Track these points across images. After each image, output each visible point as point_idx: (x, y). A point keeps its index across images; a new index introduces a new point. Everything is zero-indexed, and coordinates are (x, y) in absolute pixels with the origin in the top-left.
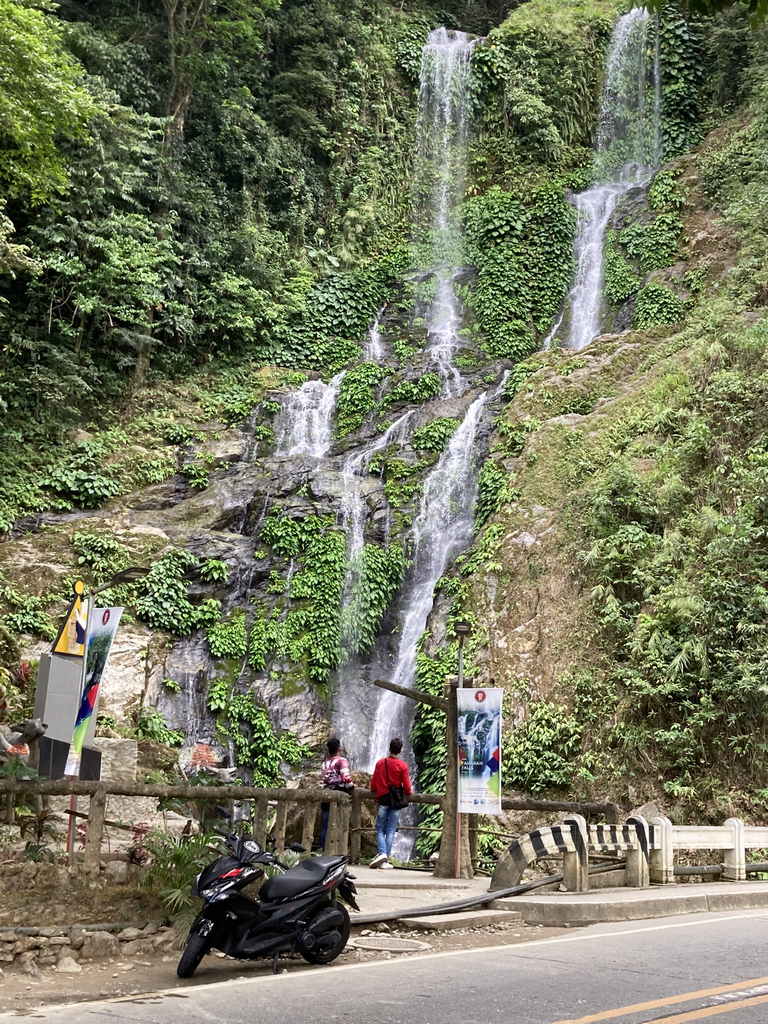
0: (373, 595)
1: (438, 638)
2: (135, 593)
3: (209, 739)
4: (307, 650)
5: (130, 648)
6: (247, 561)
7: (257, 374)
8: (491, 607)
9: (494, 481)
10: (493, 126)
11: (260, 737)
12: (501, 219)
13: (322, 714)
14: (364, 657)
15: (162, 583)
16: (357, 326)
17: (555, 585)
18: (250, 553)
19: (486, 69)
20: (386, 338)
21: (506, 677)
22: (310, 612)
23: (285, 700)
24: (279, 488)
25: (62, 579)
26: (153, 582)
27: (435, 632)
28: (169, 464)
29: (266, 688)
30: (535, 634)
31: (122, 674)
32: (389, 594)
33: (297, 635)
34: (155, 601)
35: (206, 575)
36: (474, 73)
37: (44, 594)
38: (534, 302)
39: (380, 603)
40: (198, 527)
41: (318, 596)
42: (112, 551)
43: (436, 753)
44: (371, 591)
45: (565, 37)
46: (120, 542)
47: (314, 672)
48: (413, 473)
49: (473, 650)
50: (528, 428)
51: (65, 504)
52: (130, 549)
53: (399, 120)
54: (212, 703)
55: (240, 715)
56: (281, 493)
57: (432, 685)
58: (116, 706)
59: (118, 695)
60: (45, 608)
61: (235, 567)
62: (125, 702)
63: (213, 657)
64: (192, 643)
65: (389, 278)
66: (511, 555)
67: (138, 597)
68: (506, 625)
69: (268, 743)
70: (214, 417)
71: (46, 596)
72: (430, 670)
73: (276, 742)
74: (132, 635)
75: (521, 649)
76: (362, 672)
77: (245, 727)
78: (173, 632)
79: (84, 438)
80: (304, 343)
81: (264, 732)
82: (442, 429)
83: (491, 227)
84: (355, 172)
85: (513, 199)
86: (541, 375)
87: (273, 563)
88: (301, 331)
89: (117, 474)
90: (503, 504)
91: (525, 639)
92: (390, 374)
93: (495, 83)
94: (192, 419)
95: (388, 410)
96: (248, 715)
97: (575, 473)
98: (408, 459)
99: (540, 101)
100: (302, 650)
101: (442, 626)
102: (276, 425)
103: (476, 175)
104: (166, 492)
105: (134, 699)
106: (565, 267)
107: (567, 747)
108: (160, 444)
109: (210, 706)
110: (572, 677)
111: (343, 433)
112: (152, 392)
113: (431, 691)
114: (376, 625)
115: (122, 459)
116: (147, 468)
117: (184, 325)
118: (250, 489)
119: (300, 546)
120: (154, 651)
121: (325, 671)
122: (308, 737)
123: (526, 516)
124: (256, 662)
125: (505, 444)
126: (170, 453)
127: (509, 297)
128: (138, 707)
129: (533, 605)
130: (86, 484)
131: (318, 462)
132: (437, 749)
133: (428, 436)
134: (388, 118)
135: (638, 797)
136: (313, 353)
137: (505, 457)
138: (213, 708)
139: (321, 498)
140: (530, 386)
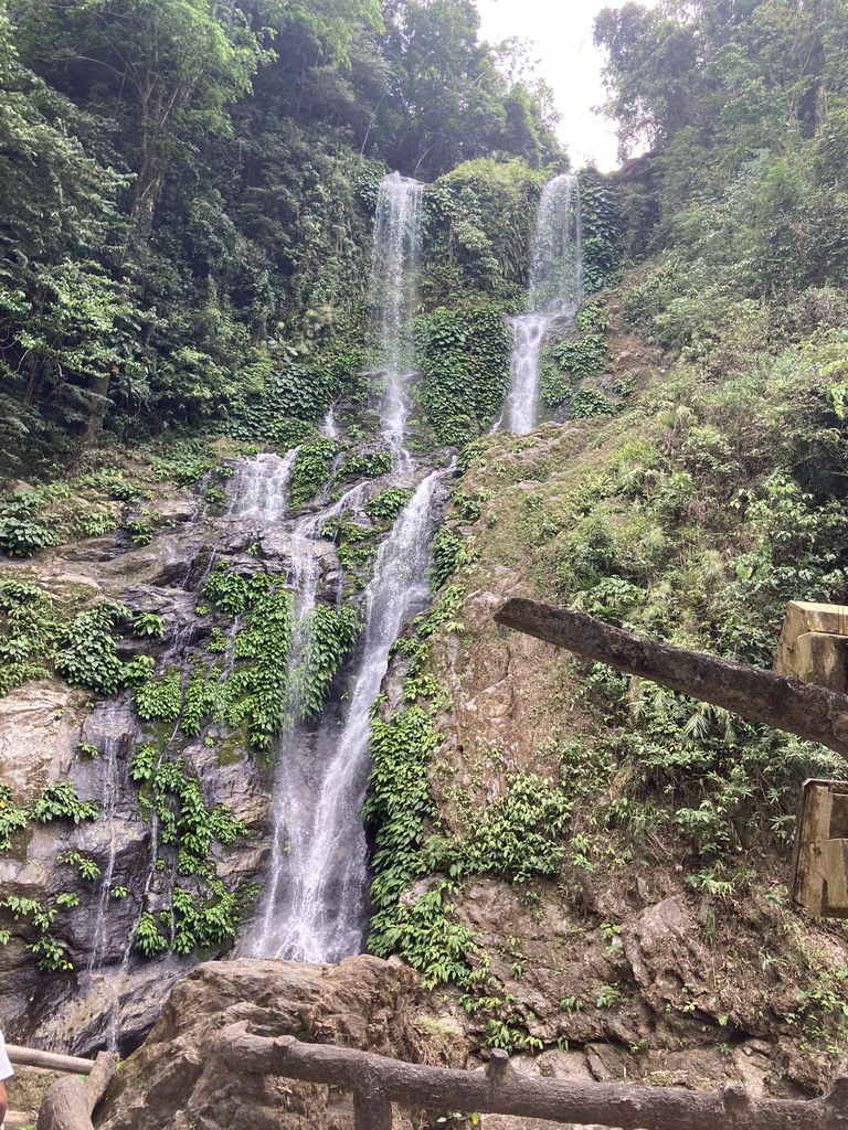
0: (323, 657)
1: (394, 702)
2: (55, 645)
3: (130, 812)
4: (249, 715)
5: (42, 705)
6: (187, 617)
7: (212, 445)
8: (452, 668)
9: (450, 545)
10: (438, 257)
11: (189, 812)
12: (447, 331)
13: (261, 786)
14: (310, 724)
15: (88, 635)
16: (312, 409)
17: (528, 644)
18: (190, 609)
19: (434, 206)
20: (338, 424)
21: (476, 744)
22: (254, 673)
23: (221, 770)
24: (226, 546)
26: (78, 633)
27: (391, 694)
28: (112, 518)
29: (198, 755)
30: (507, 696)
31: (28, 735)
32: (341, 659)
33: (237, 698)
34: (78, 655)
35: (140, 629)
36: (424, 209)
38: (478, 402)
39: (330, 666)
40: (136, 583)
41: (263, 656)
42: (32, 597)
43: (392, 833)
44: (321, 652)
45: (503, 186)
46: (43, 588)
47: (254, 739)
48: (367, 538)
49: (434, 715)
50: (482, 498)
52: (54, 596)
53: (357, 243)
54: (135, 771)
55: (168, 786)
56: (228, 549)
57: (388, 753)
58: (17, 772)
59: (21, 759)
62: (29, 768)
63: (141, 720)
64: (117, 704)
65: (344, 373)
66: (474, 616)
67: (58, 650)
68: (473, 687)
69: (198, 819)
70: (165, 479)
72: (386, 736)
73: (207, 817)
74: (47, 691)
75: (492, 713)
76: (307, 741)
77: (173, 800)
78: (97, 690)
79: (23, 489)
81: (194, 806)
82: (397, 498)
83: (438, 337)
85: (457, 316)
86: (494, 452)
87: (216, 620)
88: (258, 410)
89: (52, 524)
90: (462, 566)
91: (496, 702)
92: (345, 449)
93: (442, 219)
94: (141, 480)
95: (342, 481)
96: (176, 786)
97: (538, 534)
98: (362, 525)
99: (482, 234)
100: (242, 714)
101: (399, 689)
102: (228, 489)
103: (424, 296)
104: (107, 546)
105: (41, 765)
106: (505, 374)
107: (554, 828)
108: (104, 499)
109: (132, 776)
110: (556, 744)
111: (296, 501)
112: (102, 452)
113: (387, 760)
114: (325, 691)
115: (60, 510)
116: (87, 520)
117: (140, 388)
118: (197, 545)
119: (246, 605)
120: (71, 711)
121: (267, 738)
122: (244, 814)
123: (488, 576)
124: (190, 726)
125: (460, 513)
126: (113, 507)
127: (455, 395)
128: (44, 774)
129: (504, 665)
130: (17, 532)
131: (269, 524)
132: (394, 827)
133: (383, 504)
134: (346, 239)
135: (651, 892)
136: (269, 431)
137: (460, 525)
138: (136, 777)
139: (271, 557)
140: (483, 461)
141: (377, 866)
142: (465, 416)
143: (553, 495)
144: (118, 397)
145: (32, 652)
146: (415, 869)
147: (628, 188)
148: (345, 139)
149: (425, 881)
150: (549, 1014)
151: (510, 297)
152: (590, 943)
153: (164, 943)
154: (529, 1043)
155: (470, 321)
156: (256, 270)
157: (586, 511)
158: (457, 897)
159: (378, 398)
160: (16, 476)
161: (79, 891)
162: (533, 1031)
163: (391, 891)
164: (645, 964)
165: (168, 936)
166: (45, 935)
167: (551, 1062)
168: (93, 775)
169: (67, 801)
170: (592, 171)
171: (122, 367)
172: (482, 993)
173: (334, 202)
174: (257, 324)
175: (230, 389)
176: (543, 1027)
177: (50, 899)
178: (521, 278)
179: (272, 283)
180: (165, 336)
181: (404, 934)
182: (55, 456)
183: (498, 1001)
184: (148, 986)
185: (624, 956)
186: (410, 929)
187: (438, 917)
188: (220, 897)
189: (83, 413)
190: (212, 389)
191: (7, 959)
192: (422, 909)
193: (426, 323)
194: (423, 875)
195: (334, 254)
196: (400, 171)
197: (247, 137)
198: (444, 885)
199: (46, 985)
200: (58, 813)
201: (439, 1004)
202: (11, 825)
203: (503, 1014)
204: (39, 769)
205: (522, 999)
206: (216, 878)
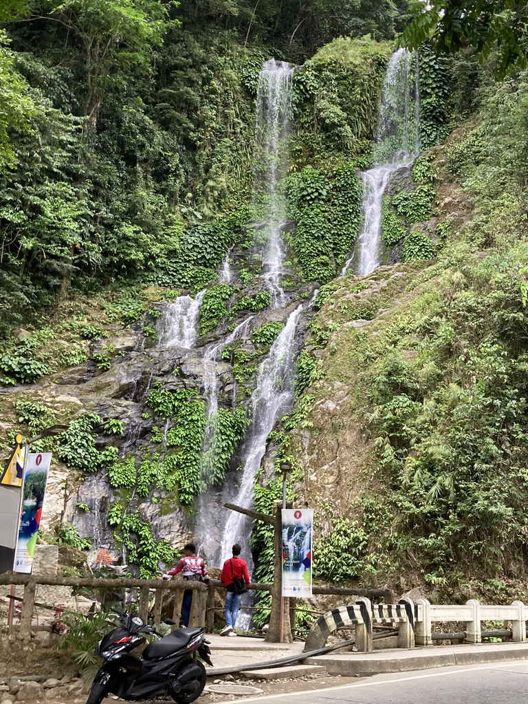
0: (224, 444)
1: (269, 474)
2: (58, 442)
3: (109, 545)
4: (178, 482)
5: (54, 481)
6: (137, 420)
7: (145, 292)
8: (305, 452)
9: (308, 365)
10: (307, 126)
11: (144, 544)
12: (312, 188)
13: (187, 527)
14: (217, 487)
15: (77, 436)
16: (214, 259)
17: (349, 437)
18: (139, 414)
19: (302, 87)
20: (233, 268)
21: (316, 501)
22: (180, 456)
23: (162, 517)
24: (159, 370)
25: (7, 432)
26: (71, 434)
27: (267, 469)
28: (84, 353)
29: (149, 509)
30: (336, 471)
32: (236, 444)
33: (171, 472)
34: (72, 448)
35: (108, 429)
36: (294, 90)
38: (335, 244)
39: (228, 449)
40: (103, 397)
41: (186, 444)
42: (42, 413)
43: (267, 555)
44: (223, 441)
45: (355, 65)
46: (48, 407)
47: (182, 498)
48: (252, 360)
49: (293, 482)
50: (330, 329)
51: (10, 380)
52: (55, 412)
53: (244, 120)
54: (111, 519)
55: (131, 528)
56: (161, 373)
57: (265, 507)
59: (46, 513)
61: (128, 424)
62: (50, 519)
63: (112, 487)
65: (236, 227)
66: (319, 417)
67: (60, 445)
68: (316, 464)
69: (150, 548)
70: (115, 320)
72: (263, 496)
73: (156, 547)
74: (56, 472)
75: (326, 481)
76: (216, 498)
77: (134, 537)
78: (85, 470)
79: (24, 335)
80: (178, 270)
81: (147, 540)
82: (272, 330)
83: (305, 193)
84: (213, 155)
85: (320, 174)
86: (340, 293)
87: (155, 422)
88: (176, 262)
89: (47, 360)
90: (314, 381)
91: (329, 475)
92: (237, 291)
93: (308, 97)
94: (99, 322)
95: (235, 317)
96: (136, 528)
97: (363, 360)
98: (249, 350)
99: (339, 109)
100: (174, 482)
101: (271, 465)
102: (158, 327)
103: (296, 158)
104: (81, 372)
105: (57, 517)
106: (356, 221)
107: (356, 550)
108: (76, 339)
109: (109, 522)
110: (361, 501)
111: (205, 331)
112: (72, 304)
114: (226, 465)
115: (50, 350)
116: (68, 356)
117: (95, 257)
118: (140, 370)
119: (174, 410)
120: (70, 483)
121: (190, 497)
122: (178, 543)
123: (330, 389)
124: (142, 491)
125: (315, 340)
126: (84, 345)
127: (318, 240)
128: (59, 522)
129: (335, 451)
130: (25, 367)
131: (186, 351)
132: (268, 551)
133: (263, 334)
134: (236, 120)
135: (407, 585)
136: (184, 277)
137: (315, 349)
138: (111, 523)
139: (188, 377)
140: (332, 300)
141: (259, 574)
142: (324, 257)
143: (375, 330)
144: (81, 265)
145: (45, 447)
155: (330, 178)
156: (170, 154)
159: (261, 244)
160: (19, 326)
168: (87, 523)
169: (73, 538)
173: (226, 92)
174: (172, 195)
175: (156, 250)
182: (42, 310)
189: (59, 279)
190: (144, 252)
193: (297, 181)
195: (226, 132)
196: (275, 57)
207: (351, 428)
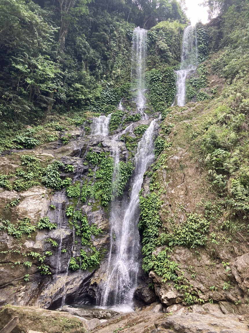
0: (123, 178)
1: (147, 191)
2: (41, 175)
3: (66, 226)
4: (101, 196)
5: (38, 193)
6: (81, 166)
7: (85, 114)
8: (165, 180)
9: (161, 142)
10: (152, 53)
11: (84, 226)
12: (156, 76)
13: (106, 218)
14: (120, 198)
15: (51, 172)
16: (115, 102)
17: (191, 171)
18: (82, 163)
19: (151, 37)
20: (124, 106)
21: (175, 204)
22: (102, 183)
23: (93, 213)
24: (92, 143)
25: (15, 169)
26: (48, 171)
27: (145, 189)
28: (57, 136)
29: (86, 208)
30: (185, 188)
31: (35, 203)
32: (128, 178)
33: (97, 190)
34: (48, 178)
35: (67, 170)
36: (148, 38)
37: (9, 174)
38: (166, 97)
39: (125, 180)
40: (65, 156)
41: (105, 177)
42: (34, 160)
44: (122, 176)
45: (172, 29)
46: (37, 157)
47: (103, 203)
48: (134, 140)
49: (160, 195)
50: (171, 126)
51: (20, 147)
52: (40, 160)
53: (127, 50)
54: (67, 213)
55: (77, 218)
56: (92, 145)
57: (146, 207)
58: (31, 214)
59: (33, 210)
60: (8, 179)
61: (77, 167)
62: (35, 213)
63: (68, 197)
64: (61, 193)
65: (124, 90)
66: (171, 163)
67: (42, 176)
68: (173, 186)
69: (87, 228)
70: (72, 124)
71: (9, 175)
72: (145, 202)
73: (90, 227)
74: (40, 189)
75: (180, 194)
77: (79, 222)
78: (55, 188)
79: (29, 128)
80: (100, 106)
81: (86, 224)
82: (143, 128)
83: (153, 78)
84: (115, 61)
85: (159, 71)
87: (90, 166)
88: (99, 102)
89: (38, 138)
90: (166, 148)
91: (181, 190)
92: (126, 113)
93: (153, 41)
94: (65, 125)
95: (126, 123)
96: (80, 218)
97: (191, 137)
98: (133, 136)
99: (166, 45)
100: (99, 195)
101: (148, 187)
102: (91, 127)
103: (148, 66)
104: (55, 145)
105: (39, 212)
106: (175, 89)
107: (203, 230)
108: (53, 130)
110: (203, 203)
111: (112, 130)
112: (53, 117)
113: (146, 209)
114: (124, 188)
115: (41, 134)
116: (49, 137)
117: (63, 96)
118: (83, 144)
119: (99, 162)
120: (47, 195)
121: (107, 203)
122: (101, 226)
123: (175, 151)
124: (83, 199)
125: (164, 131)
126: (57, 133)
127: (160, 96)
128: (40, 214)
129: (183, 179)
130: (28, 141)
131: (104, 137)
132: (149, 230)
133: (139, 130)
134: (124, 49)
135: (239, 252)
136: (102, 109)
137: (164, 135)
138: (67, 215)
139: (105, 147)
140: (171, 115)
141: (144, 243)
142: (163, 102)
143: (195, 124)
144: (57, 99)
145: (34, 177)
146: (157, 244)
147: (212, 28)
148: (122, 17)
149: (160, 247)
150: (206, 291)
151: (175, 65)
152: (218, 268)
153: (78, 266)
154: (199, 301)
155: (163, 73)
156: (96, 59)
157: (207, 129)
158: (171, 253)
159: (135, 97)
160: (27, 124)
161: (52, 251)
162: (200, 297)
163: (149, 250)
164: (240, 276)
165: (79, 264)
166: (43, 264)
167: (208, 307)
168: (54, 215)
169: (47, 223)
170: (200, 23)
171: (57, 90)
172: (182, 284)
173: (120, 37)
174: (97, 76)
175: (90, 96)
176: (204, 296)
177: (43, 253)
178: (178, 59)
179: (101, 63)
180: (70, 80)
181: (155, 264)
182: (39, 118)
183: (188, 287)
184: (74, 280)
185: (231, 273)
186: (156, 263)
187: (166, 259)
188: (95, 252)
189: (46, 104)
190: (85, 96)
191: (32, 271)
192: (160, 257)
193: (149, 73)
194: (160, 246)
195: (120, 53)
196: (140, 26)
197: (92, 17)
198: (167, 249)
199: (43, 279)
200: (45, 226)
201: (167, 287)
202: (31, 230)
203: (190, 291)
204: (38, 213)
205: (196, 286)
206: (93, 246)
207: (191, 167)
